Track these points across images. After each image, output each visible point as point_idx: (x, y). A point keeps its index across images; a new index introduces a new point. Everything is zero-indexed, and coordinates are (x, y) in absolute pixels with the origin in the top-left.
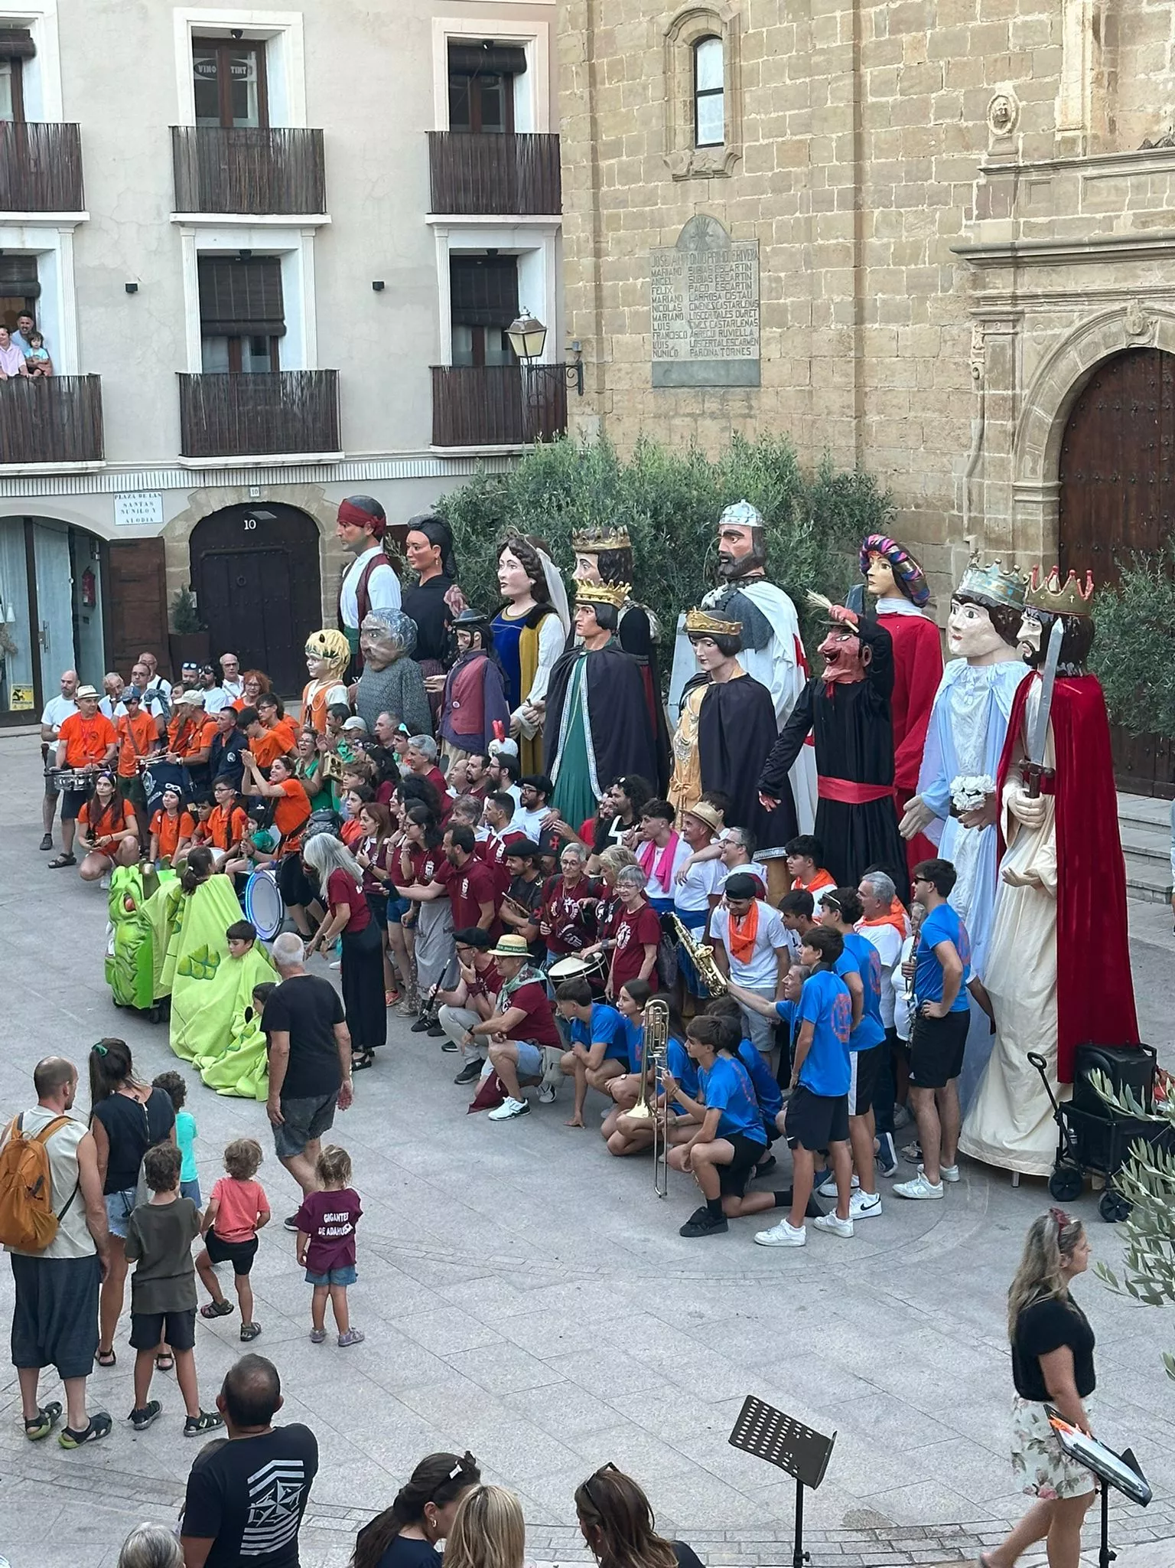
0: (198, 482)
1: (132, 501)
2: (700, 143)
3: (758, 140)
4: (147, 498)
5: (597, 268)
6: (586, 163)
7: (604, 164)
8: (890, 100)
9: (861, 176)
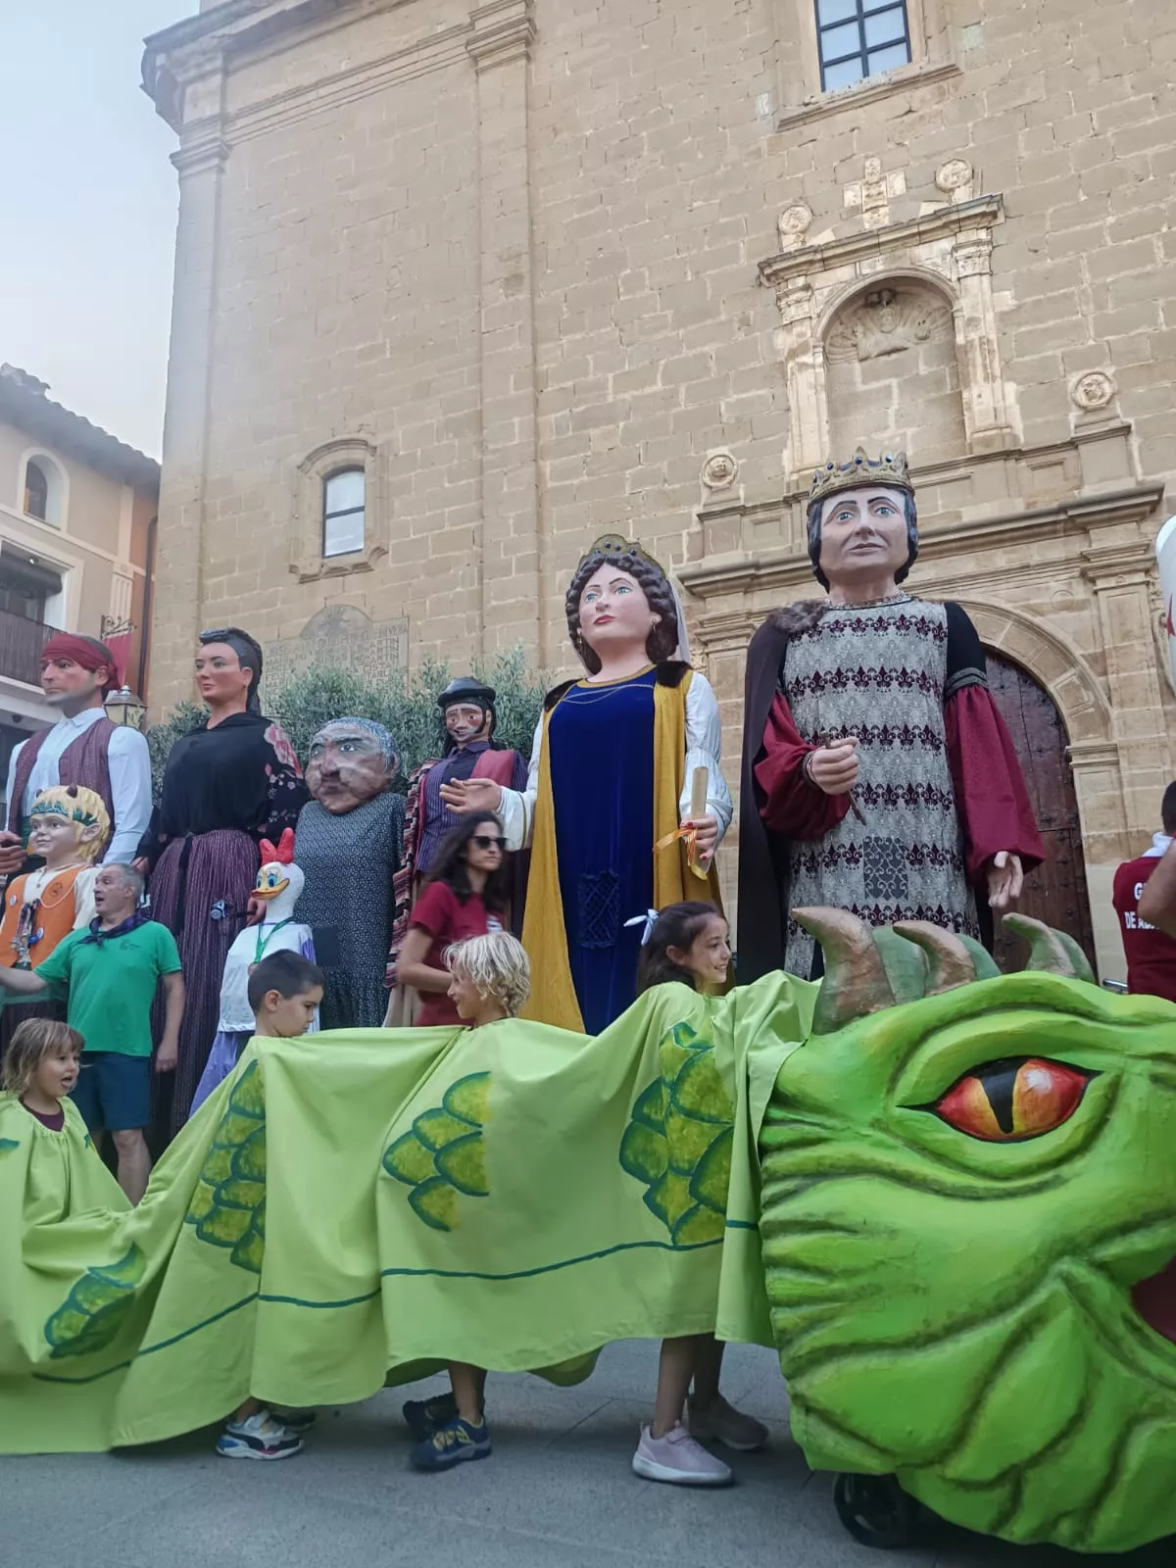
2: (327, 554)
3: (409, 536)
6: (190, 581)
8: (576, 482)
9: (541, 546)
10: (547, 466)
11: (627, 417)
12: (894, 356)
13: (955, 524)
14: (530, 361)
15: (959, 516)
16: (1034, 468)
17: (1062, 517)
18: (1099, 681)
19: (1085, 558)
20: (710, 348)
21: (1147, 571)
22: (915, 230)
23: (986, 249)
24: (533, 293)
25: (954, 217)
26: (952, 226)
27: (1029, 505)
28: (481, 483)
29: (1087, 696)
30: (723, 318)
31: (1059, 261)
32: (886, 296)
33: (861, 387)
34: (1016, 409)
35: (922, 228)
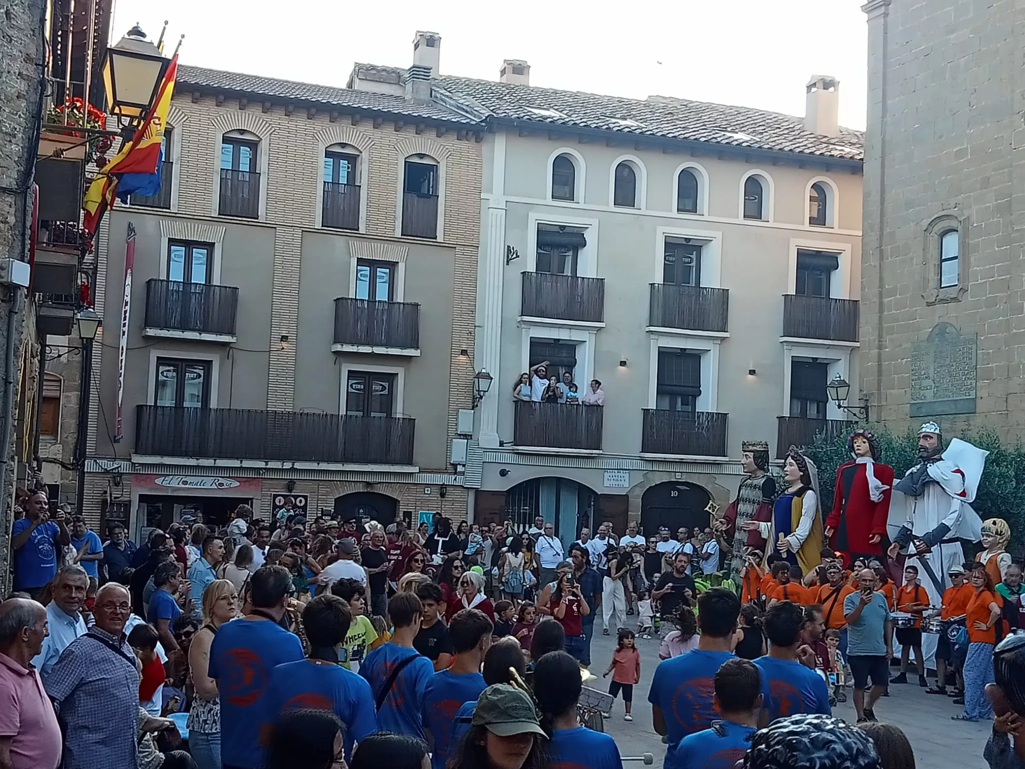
0: (649, 467)
1: (614, 474)
2: (942, 286)
3: (978, 281)
4: (622, 473)
5: (880, 355)
6: (876, 300)
7: (886, 300)
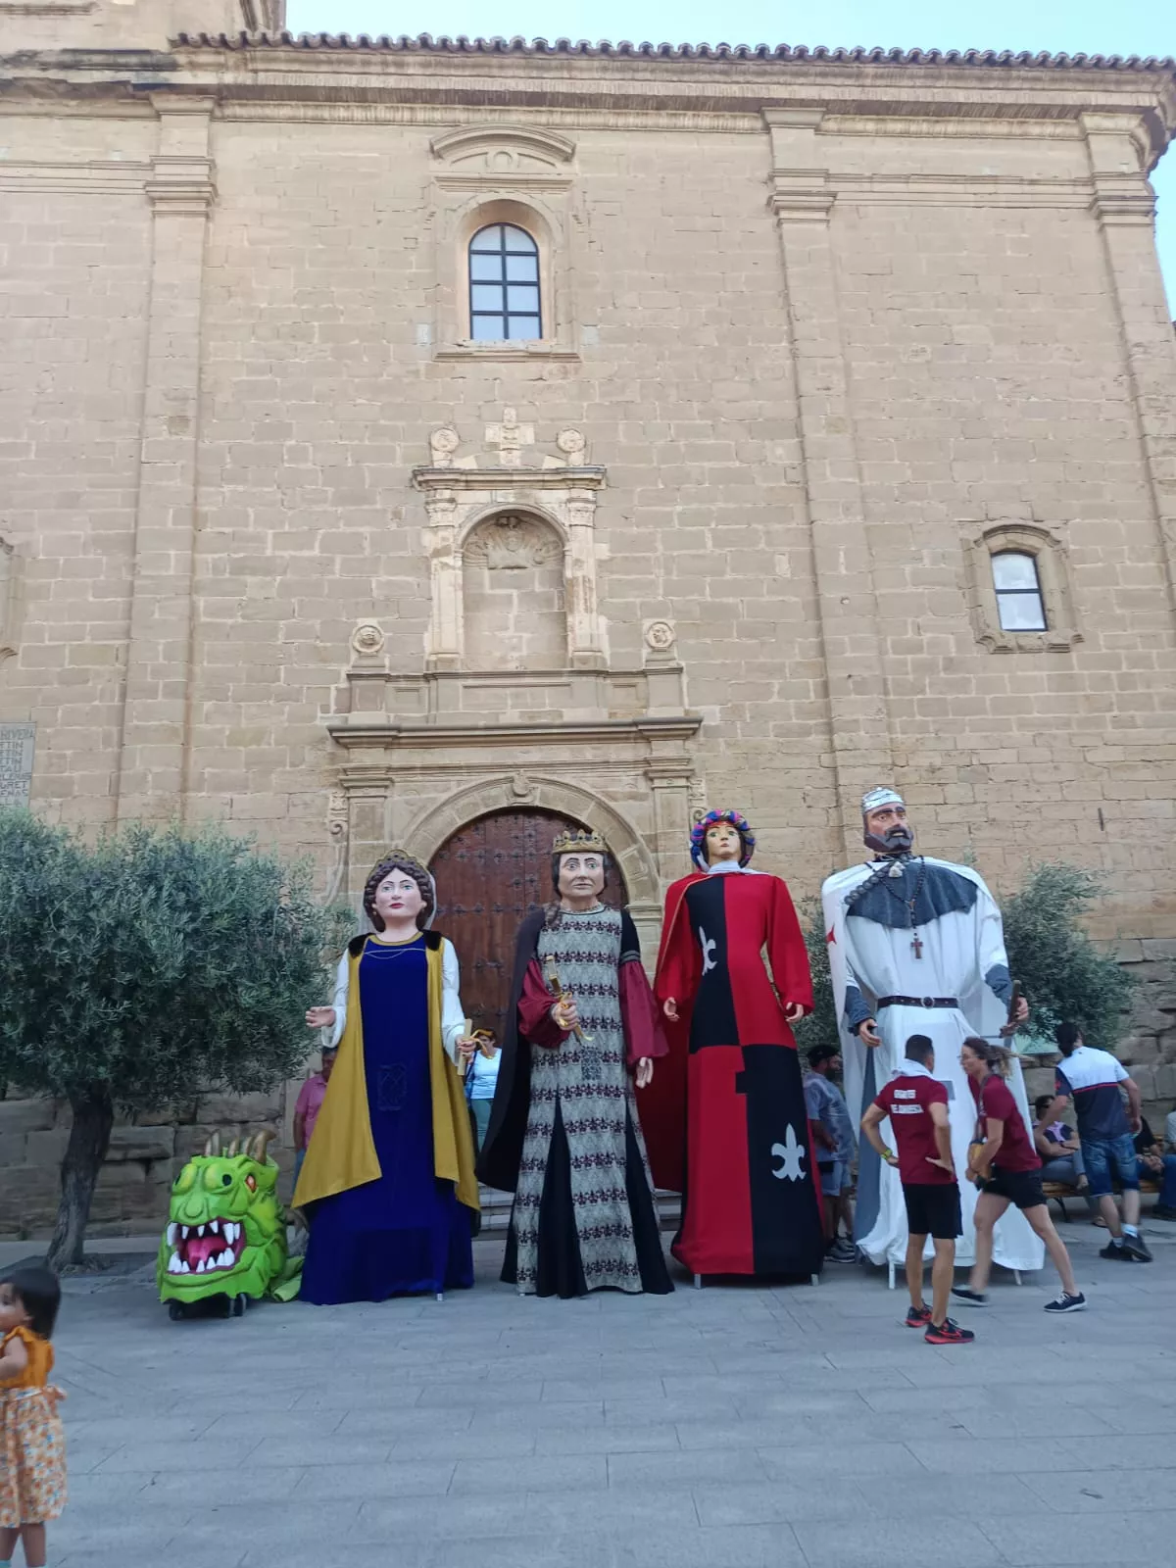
3: (43, 641)
8: (230, 621)
9: (190, 675)
10: (201, 602)
11: (285, 573)
12: (516, 571)
13: (558, 722)
14: (190, 500)
15: (561, 716)
16: (616, 686)
17: (634, 729)
18: (652, 855)
19: (647, 762)
20: (366, 530)
21: (687, 778)
22: (540, 478)
23: (591, 507)
24: (198, 436)
25: (571, 476)
26: (569, 482)
27: (611, 715)
28: (130, 606)
29: (643, 867)
30: (378, 506)
31: (642, 530)
32: (513, 521)
33: (488, 591)
34: (606, 638)
35: (547, 478)
